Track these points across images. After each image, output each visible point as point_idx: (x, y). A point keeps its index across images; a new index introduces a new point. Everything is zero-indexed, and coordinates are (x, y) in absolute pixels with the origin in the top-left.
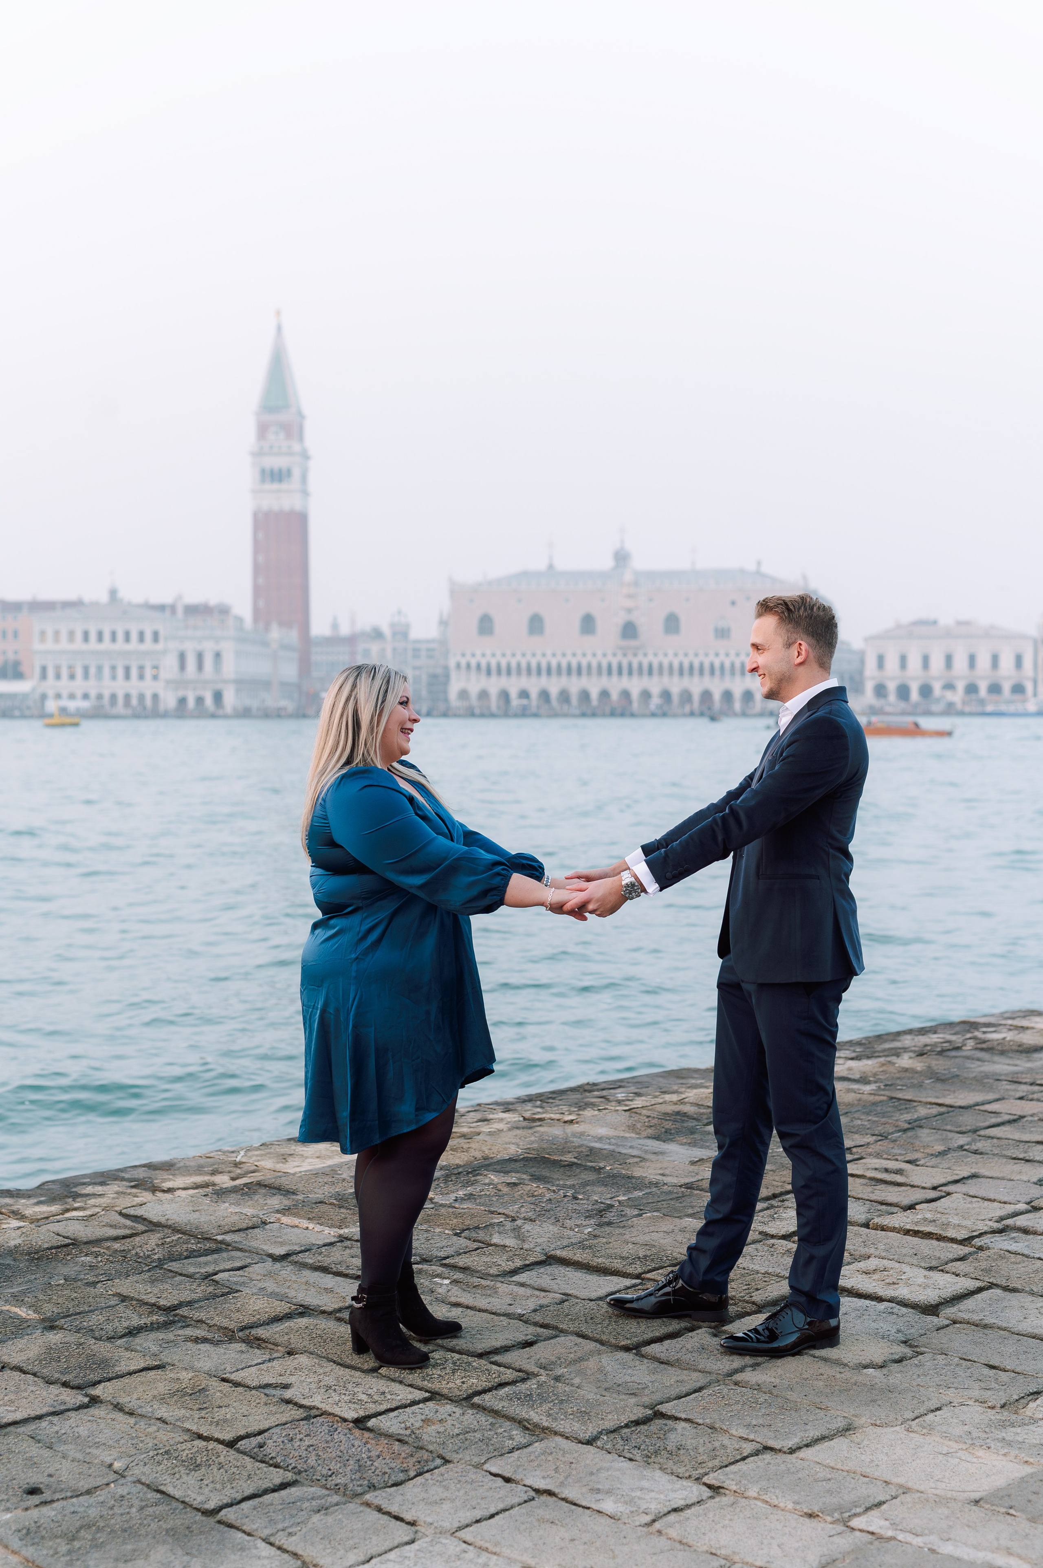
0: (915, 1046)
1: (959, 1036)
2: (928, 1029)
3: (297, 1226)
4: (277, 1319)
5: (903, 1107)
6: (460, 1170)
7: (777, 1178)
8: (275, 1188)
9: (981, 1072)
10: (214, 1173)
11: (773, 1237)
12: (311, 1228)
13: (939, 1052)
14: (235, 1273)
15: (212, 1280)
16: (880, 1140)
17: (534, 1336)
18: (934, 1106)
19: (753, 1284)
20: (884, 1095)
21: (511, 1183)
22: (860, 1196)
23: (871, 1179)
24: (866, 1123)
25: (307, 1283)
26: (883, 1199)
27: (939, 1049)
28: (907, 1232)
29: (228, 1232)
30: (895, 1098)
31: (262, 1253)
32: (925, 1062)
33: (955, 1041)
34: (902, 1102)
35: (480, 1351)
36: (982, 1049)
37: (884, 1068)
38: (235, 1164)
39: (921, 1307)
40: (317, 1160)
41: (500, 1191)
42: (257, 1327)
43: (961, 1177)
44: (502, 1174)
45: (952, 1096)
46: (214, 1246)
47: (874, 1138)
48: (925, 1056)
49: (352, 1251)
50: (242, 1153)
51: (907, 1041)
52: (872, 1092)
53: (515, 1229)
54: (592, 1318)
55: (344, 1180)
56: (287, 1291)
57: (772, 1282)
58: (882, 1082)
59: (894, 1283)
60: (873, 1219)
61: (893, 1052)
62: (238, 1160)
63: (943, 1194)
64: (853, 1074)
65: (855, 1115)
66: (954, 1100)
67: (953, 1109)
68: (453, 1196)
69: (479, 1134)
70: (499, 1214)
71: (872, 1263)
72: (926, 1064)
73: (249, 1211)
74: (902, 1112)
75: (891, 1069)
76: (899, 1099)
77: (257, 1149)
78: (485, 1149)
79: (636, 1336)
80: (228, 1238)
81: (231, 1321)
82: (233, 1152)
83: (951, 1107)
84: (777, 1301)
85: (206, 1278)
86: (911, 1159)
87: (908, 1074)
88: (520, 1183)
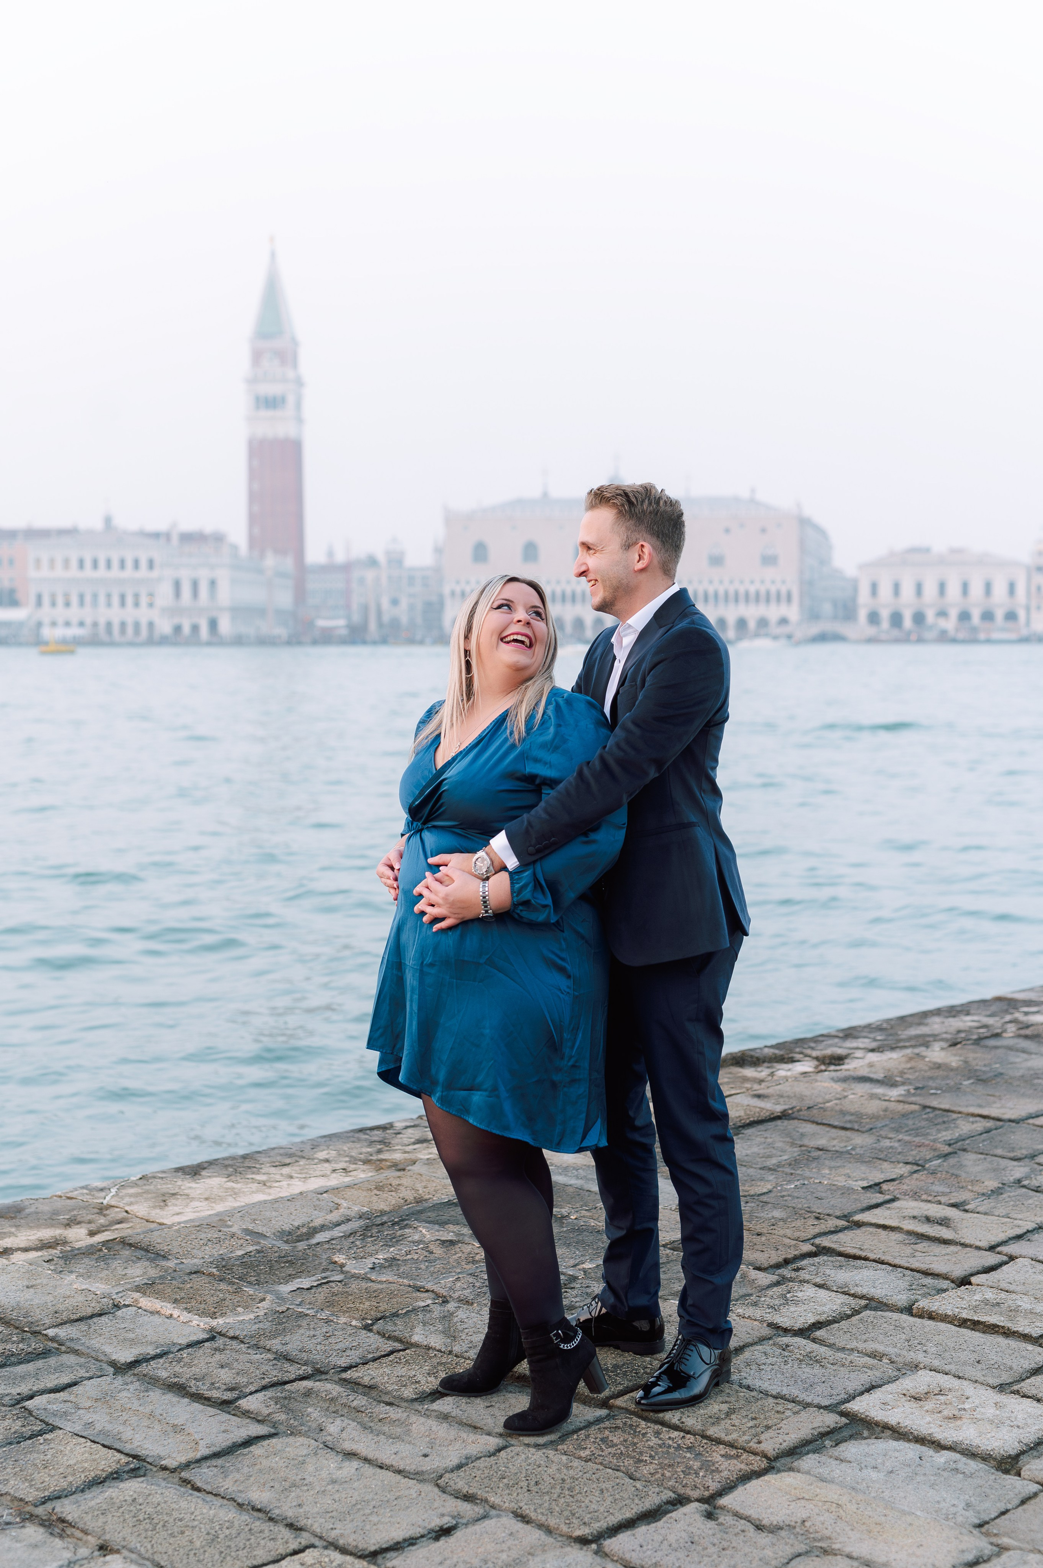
0: (946, 1033)
1: (997, 1019)
2: (959, 1009)
3: (158, 1312)
4: (97, 1482)
5: (940, 1120)
6: (385, 1218)
7: (789, 1232)
8: (142, 1249)
9: (1029, 1069)
10: (70, 1223)
11: (786, 1331)
12: (175, 1316)
13: (976, 1040)
14: (58, 1395)
15: (24, 1407)
16: (915, 1172)
17: (453, 1517)
18: (978, 1119)
19: (762, 1417)
20: (915, 1104)
21: (447, 1241)
22: (897, 1261)
23: (910, 1233)
24: (896, 1145)
25: (151, 1415)
26: (927, 1266)
27: (975, 1037)
28: (963, 1323)
29: (65, 1323)
30: (929, 1107)
31: (103, 1358)
32: (960, 1056)
33: (992, 1026)
34: (937, 1112)
35: (373, 1548)
36: (1026, 1037)
37: (912, 1064)
38: (101, 1209)
39: (995, 1459)
40: (205, 1203)
41: (432, 1253)
42: (66, 1496)
43: (1025, 1231)
44: (437, 1227)
45: (998, 1105)
46: (40, 1347)
47: (909, 1167)
48: (959, 1046)
49: (223, 1356)
50: (113, 1191)
51: (936, 1025)
52: (901, 1099)
53: (445, 1317)
54: (537, 1483)
55: (233, 1236)
56: (121, 1428)
57: (788, 1413)
58: (910, 1084)
59: (955, 1417)
60: (917, 1301)
61: (921, 1041)
62: (105, 1202)
63: (1005, 1258)
64: (875, 1073)
65: (882, 1133)
66: (1002, 1111)
67: (1001, 1123)
68: (369, 1262)
69: (414, 1162)
70: (427, 1291)
71: (922, 1380)
72: (962, 1058)
73: (100, 1287)
74: (938, 1127)
75: (921, 1065)
76: (934, 1109)
77: (135, 1184)
78: (419, 1186)
79: (598, 1520)
80: (62, 1332)
81: (31, 1486)
82: (102, 1190)
83: (999, 1120)
84: (796, 1448)
85: (17, 1404)
86: (958, 1201)
87: (941, 1073)
88: (459, 1241)
